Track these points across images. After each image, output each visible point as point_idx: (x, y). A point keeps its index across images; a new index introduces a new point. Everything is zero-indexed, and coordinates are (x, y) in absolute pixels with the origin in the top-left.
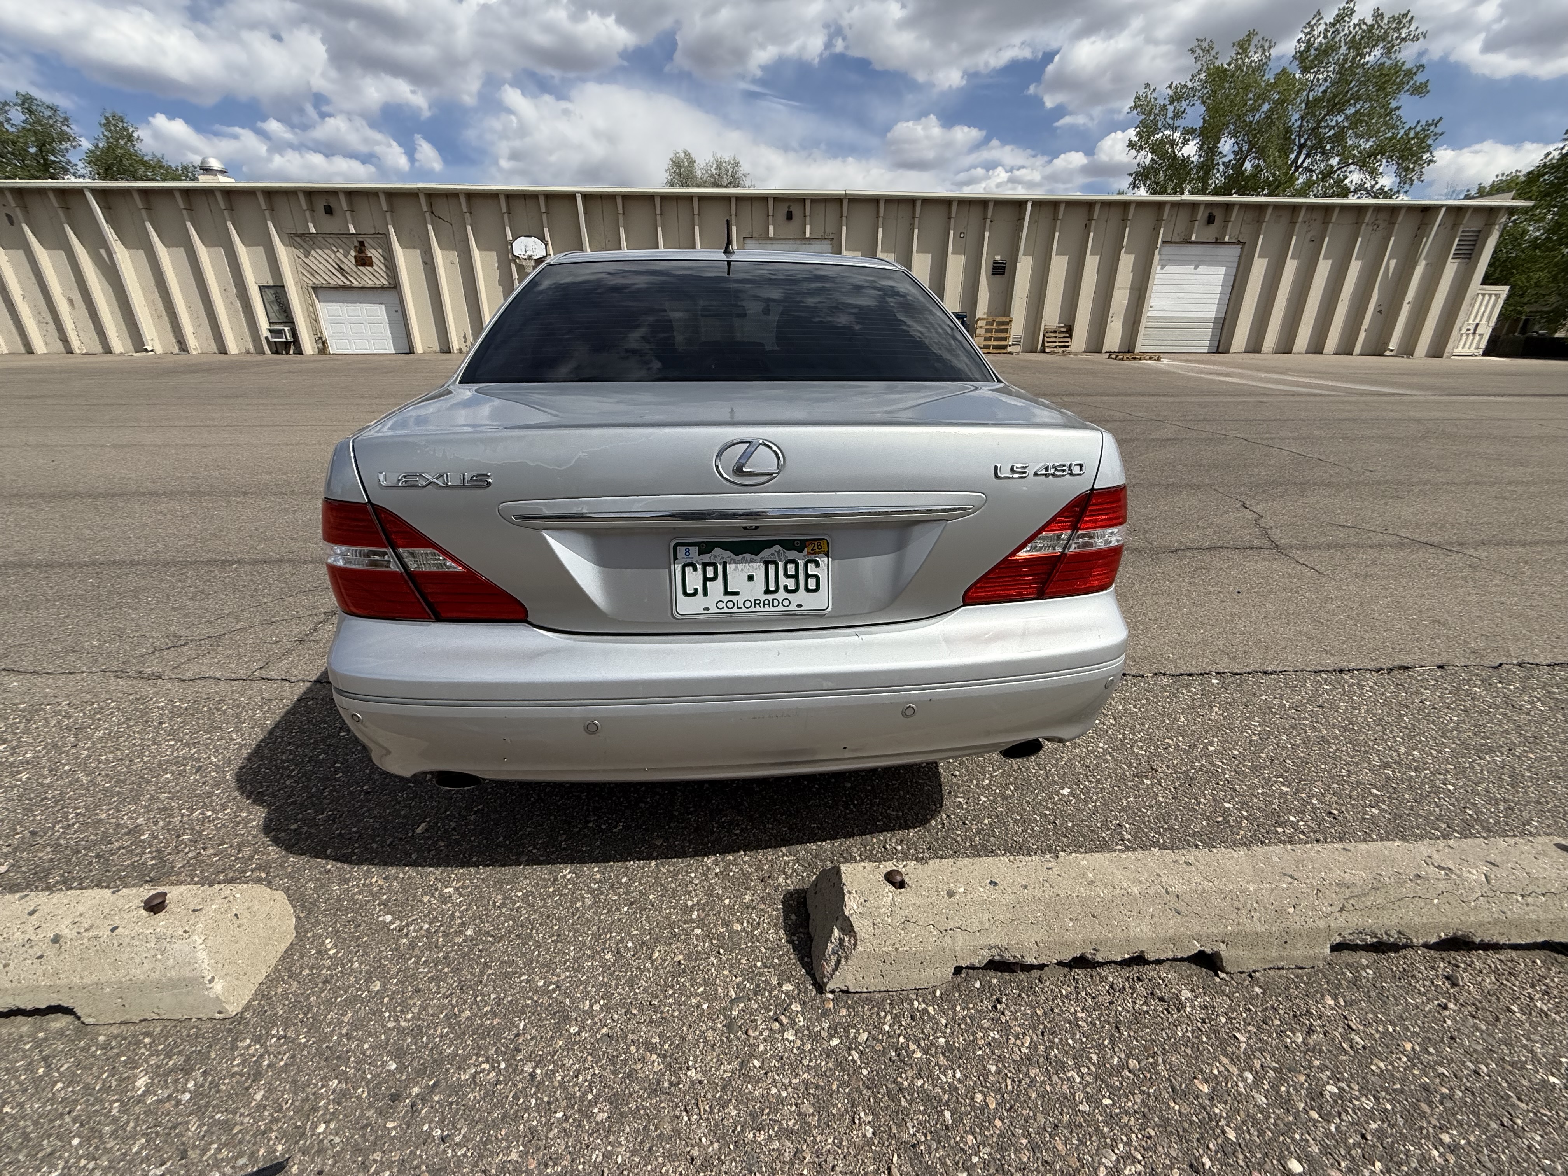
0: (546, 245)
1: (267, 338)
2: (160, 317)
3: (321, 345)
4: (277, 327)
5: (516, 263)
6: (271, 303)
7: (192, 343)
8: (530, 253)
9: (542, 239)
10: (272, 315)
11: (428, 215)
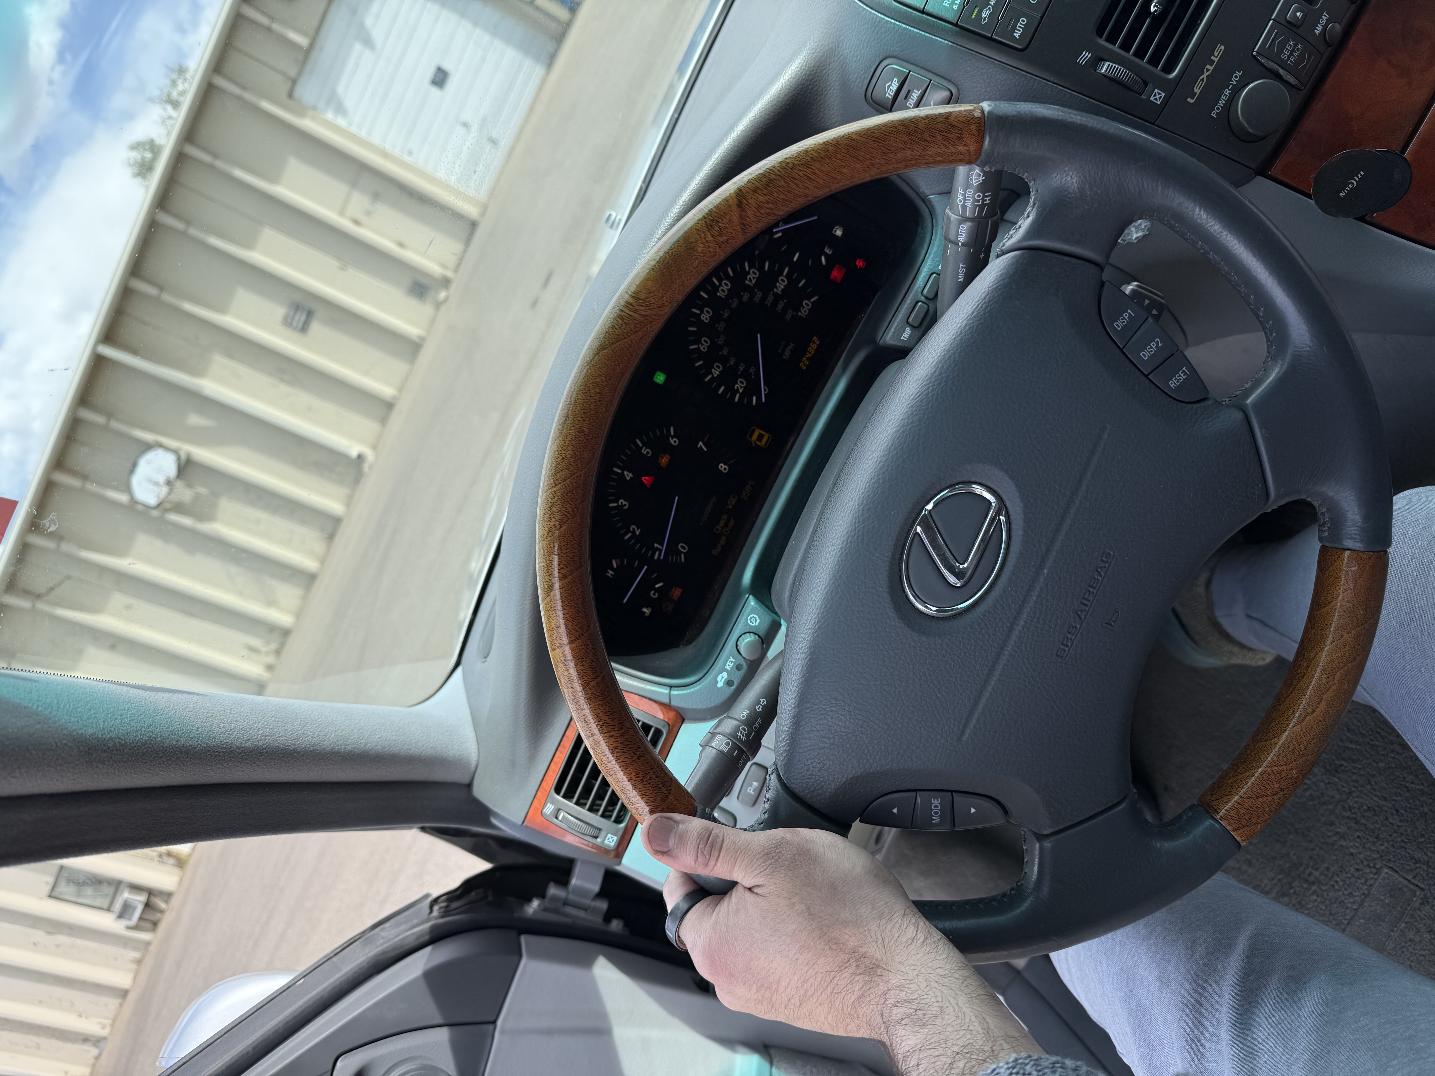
0: (160, 446)
1: (129, 928)
2: (38, 1047)
3: (171, 861)
4: (118, 906)
5: (166, 510)
6: (79, 894)
7: (92, 1027)
8: (162, 479)
9: (148, 447)
10: (97, 903)
11: (41, 606)
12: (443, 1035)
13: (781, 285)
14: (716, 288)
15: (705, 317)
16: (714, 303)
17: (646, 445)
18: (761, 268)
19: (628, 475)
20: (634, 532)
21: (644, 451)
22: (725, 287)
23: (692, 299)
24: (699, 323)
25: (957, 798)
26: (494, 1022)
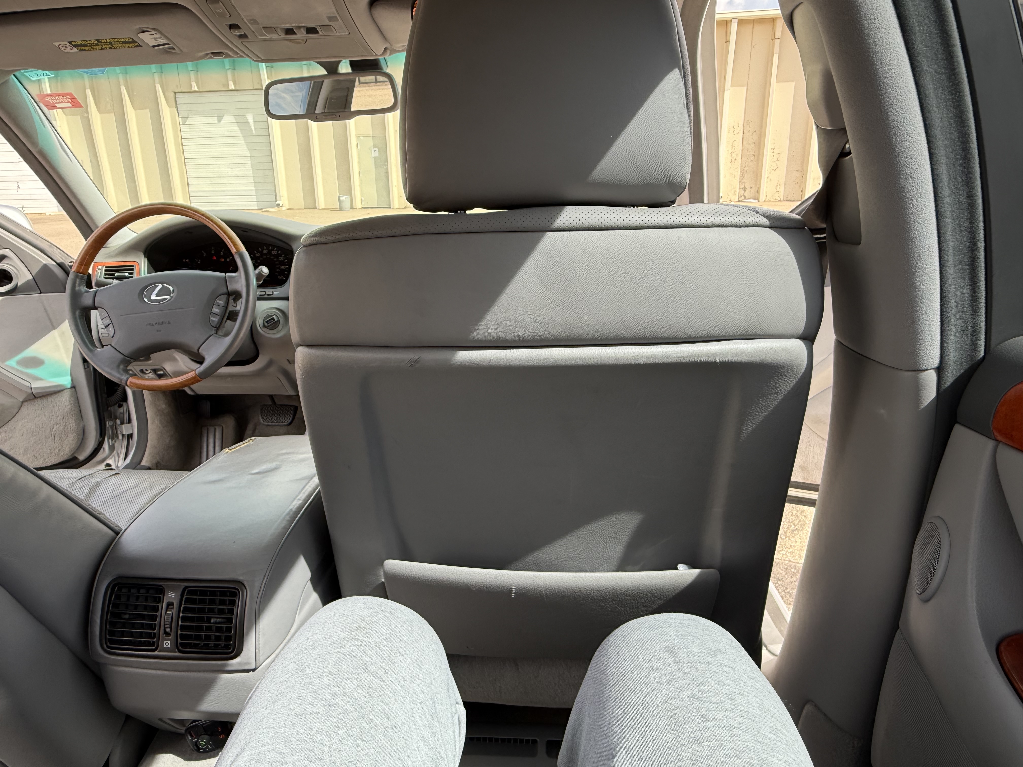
12: (31, 277)
13: (283, 267)
14: (273, 250)
15: (265, 251)
16: (270, 252)
17: (223, 252)
18: (285, 260)
19: (213, 252)
20: (198, 261)
21: (222, 253)
22: (274, 252)
23: (268, 245)
24: (262, 250)
25: (111, 324)
26: (41, 293)
